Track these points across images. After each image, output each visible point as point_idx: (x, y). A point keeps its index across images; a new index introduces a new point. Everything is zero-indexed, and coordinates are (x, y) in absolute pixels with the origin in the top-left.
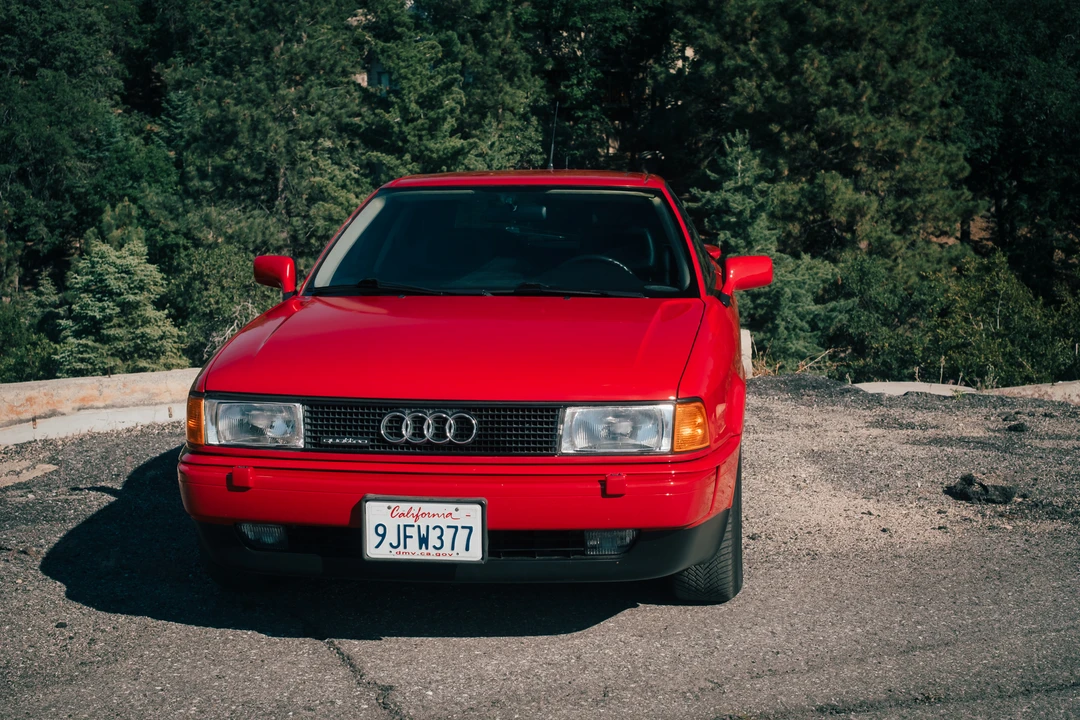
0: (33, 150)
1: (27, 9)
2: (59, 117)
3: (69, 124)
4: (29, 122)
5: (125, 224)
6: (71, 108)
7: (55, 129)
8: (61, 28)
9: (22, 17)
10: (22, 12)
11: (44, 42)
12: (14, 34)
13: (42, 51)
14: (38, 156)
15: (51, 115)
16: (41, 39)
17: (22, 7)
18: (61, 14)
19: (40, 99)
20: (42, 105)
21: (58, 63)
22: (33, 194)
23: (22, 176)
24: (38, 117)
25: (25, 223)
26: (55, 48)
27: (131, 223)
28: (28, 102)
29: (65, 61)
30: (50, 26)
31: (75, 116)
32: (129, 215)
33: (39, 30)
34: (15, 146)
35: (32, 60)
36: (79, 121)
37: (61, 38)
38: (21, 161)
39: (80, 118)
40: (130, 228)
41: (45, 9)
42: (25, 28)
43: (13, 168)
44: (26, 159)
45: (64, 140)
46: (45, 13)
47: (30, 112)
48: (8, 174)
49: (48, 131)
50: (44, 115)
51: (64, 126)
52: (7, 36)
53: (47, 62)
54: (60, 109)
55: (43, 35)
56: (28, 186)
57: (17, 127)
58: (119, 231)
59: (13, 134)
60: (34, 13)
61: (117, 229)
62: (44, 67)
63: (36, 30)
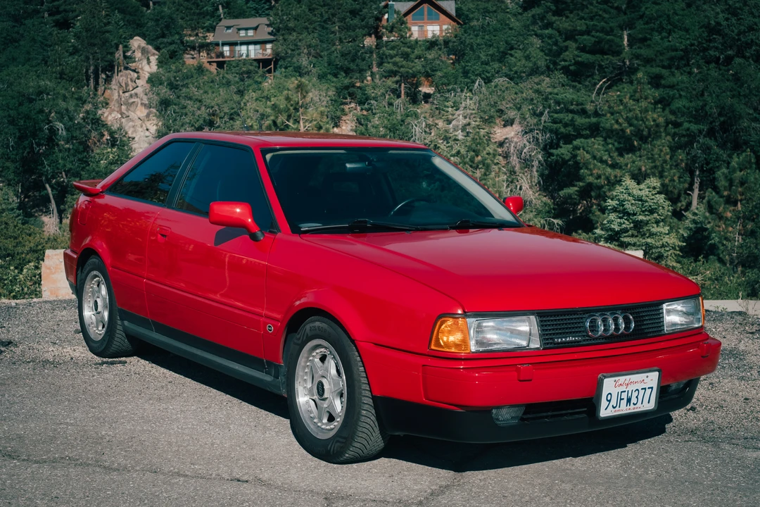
0: (720, 114)
1: (730, 16)
2: (739, 92)
3: (745, 96)
4: (718, 96)
5: (746, 168)
6: (749, 86)
7: (735, 101)
8: (751, 29)
9: (725, 22)
10: (727, 19)
11: (739, 40)
12: (720, 35)
13: (738, 45)
14: (722, 119)
15: (735, 90)
16: (737, 38)
17: (726, 16)
18: (752, 19)
19: (728, 80)
20: (728, 83)
21: (748, 54)
22: (717, 146)
23: (711, 133)
24: (724, 92)
25: (711, 165)
26: (747, 43)
27: (751, 167)
28: (718, 82)
29: (753, 52)
30: (742, 28)
31: (751, 92)
32: (750, 162)
33: (736, 31)
34: (707, 112)
35: (729, 53)
36: (753, 94)
37: (751, 36)
38: (711, 123)
39: (754, 92)
40: (749, 171)
41: (743, 17)
42: (727, 31)
43: (705, 128)
44: (714, 121)
45: (741, 108)
46: (743, 19)
47: (719, 89)
48: (700, 132)
49: (729, 101)
50: (731, 91)
51: (741, 98)
52: (714, 36)
53: (740, 53)
54: (741, 86)
55: (739, 34)
56: (716, 140)
57: (709, 99)
58: (742, 173)
59: (705, 105)
60: (733, 20)
61: (741, 171)
62: (738, 57)
63: (733, 32)
